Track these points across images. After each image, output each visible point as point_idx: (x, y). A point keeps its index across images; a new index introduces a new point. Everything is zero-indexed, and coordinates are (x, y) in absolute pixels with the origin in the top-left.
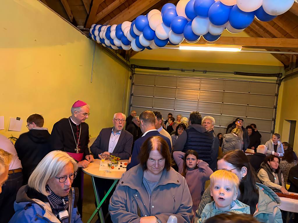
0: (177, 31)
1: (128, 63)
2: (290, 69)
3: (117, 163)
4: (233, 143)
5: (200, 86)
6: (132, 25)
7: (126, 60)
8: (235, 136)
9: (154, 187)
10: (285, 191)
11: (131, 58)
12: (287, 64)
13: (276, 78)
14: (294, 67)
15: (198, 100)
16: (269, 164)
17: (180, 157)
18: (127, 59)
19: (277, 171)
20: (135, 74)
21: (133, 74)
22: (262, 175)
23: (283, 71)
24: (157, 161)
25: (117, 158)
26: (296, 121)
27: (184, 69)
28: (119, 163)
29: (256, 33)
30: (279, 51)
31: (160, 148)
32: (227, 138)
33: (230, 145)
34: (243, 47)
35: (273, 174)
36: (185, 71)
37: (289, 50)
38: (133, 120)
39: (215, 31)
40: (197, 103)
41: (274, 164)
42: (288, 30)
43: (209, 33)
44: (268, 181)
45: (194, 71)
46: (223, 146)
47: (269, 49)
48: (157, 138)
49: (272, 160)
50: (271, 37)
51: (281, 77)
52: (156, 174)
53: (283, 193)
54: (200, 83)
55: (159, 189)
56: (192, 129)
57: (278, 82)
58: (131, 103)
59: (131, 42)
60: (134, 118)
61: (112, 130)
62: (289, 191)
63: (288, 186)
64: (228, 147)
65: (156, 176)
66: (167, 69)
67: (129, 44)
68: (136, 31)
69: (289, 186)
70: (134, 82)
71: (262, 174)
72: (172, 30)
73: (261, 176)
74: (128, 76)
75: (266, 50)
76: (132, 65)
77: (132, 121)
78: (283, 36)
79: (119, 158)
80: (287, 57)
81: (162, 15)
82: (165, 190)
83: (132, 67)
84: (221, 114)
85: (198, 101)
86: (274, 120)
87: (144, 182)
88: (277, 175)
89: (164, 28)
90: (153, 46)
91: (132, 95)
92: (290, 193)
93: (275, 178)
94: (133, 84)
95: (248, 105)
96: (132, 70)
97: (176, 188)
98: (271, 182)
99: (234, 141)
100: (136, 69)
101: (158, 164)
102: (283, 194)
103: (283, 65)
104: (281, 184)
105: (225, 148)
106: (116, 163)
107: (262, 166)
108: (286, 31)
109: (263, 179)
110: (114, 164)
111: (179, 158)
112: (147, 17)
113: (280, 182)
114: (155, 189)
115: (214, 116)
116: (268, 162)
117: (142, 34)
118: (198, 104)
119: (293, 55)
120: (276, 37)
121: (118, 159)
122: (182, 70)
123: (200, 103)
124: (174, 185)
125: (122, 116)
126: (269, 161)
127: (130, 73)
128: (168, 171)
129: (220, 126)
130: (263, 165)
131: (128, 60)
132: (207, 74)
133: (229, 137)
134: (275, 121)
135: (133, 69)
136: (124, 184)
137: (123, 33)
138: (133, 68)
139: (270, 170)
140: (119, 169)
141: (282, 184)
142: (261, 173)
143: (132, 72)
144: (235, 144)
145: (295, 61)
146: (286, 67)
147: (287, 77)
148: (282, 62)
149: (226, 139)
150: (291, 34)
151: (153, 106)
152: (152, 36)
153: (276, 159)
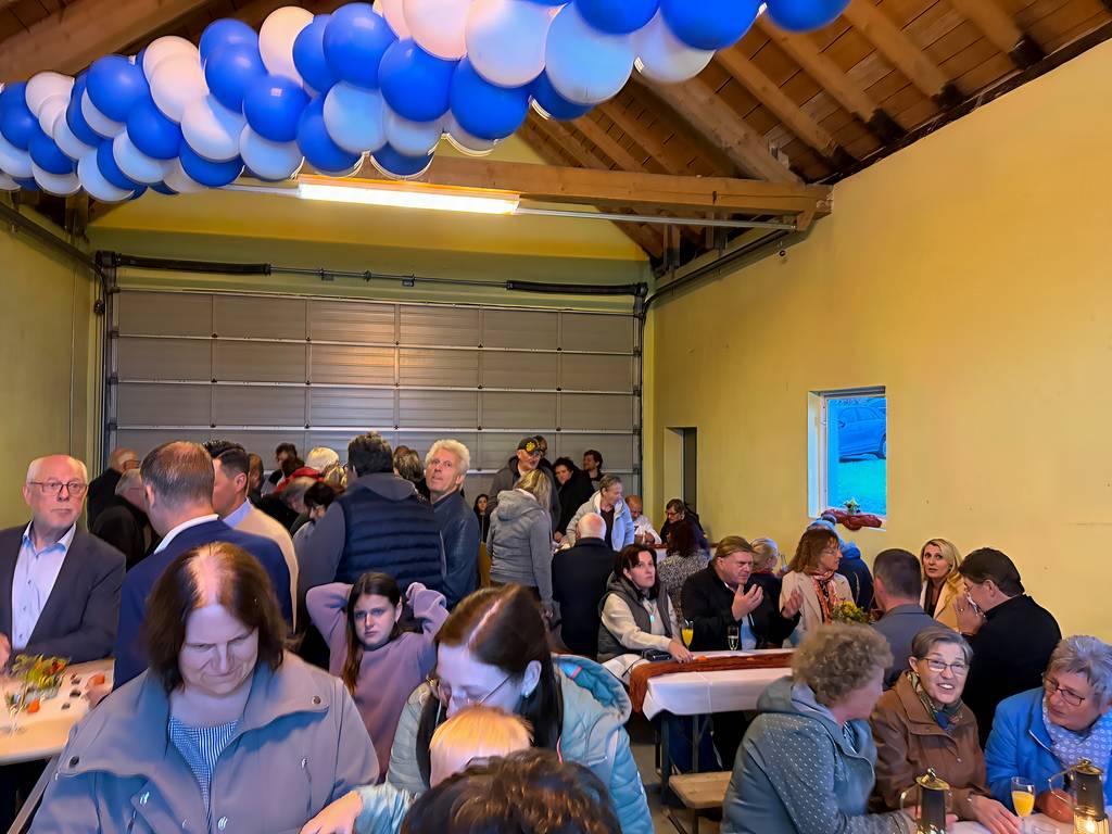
0: (270, 129)
1: (82, 248)
2: (667, 269)
3: (56, 684)
4: (525, 522)
5: (397, 332)
6: (76, 94)
7: (70, 231)
8: (528, 499)
9: (220, 747)
10: (681, 653)
11: (94, 225)
12: (657, 255)
13: (630, 299)
14: (677, 263)
15: (397, 385)
16: (630, 577)
17: (333, 607)
18: (75, 229)
19: (654, 593)
20: (118, 291)
21: (108, 293)
22: (613, 615)
23: (648, 277)
24: (222, 649)
25: (50, 662)
26: (696, 429)
27: (328, 269)
28: (66, 679)
29: (561, 152)
30: (631, 213)
31: (231, 593)
32: (503, 509)
33: (516, 530)
34: (521, 197)
35: (646, 603)
36: (335, 278)
37: (660, 210)
38: (122, 488)
39: (411, 139)
40: (391, 395)
41: (643, 574)
42: (651, 148)
43: (388, 147)
44: (631, 632)
45: (368, 277)
46: (493, 537)
47: (606, 207)
48: (217, 553)
49: (636, 563)
50: (605, 167)
51: (644, 296)
52: (225, 695)
53: (678, 657)
54: (397, 323)
55: (241, 749)
56: (363, 494)
57: (639, 311)
58: (113, 414)
59: (78, 161)
60: (126, 478)
61: (27, 533)
62: (693, 647)
63: (689, 634)
64: (507, 541)
65: (227, 701)
66: (263, 270)
67: (72, 171)
68: (95, 119)
69: (691, 632)
70: (115, 324)
71: (614, 613)
72: (250, 124)
73: (612, 620)
74: (88, 303)
75: (598, 208)
76: (99, 255)
77: (117, 491)
78: (639, 165)
79: (62, 662)
80: (657, 232)
81: (202, 62)
82: (267, 748)
83: (102, 265)
84: (480, 429)
85: (395, 388)
86: (639, 432)
87: (176, 736)
88: (655, 605)
89: (215, 113)
90: (180, 180)
91: (110, 381)
92: (696, 656)
93: (652, 618)
94: (110, 335)
95: (559, 389)
96: (102, 275)
97: (312, 726)
98: (642, 630)
99: (525, 515)
100: (124, 272)
101: (230, 657)
102: (677, 662)
103: (648, 258)
104: (668, 634)
105: (498, 542)
106: (47, 687)
107: (612, 585)
108: (646, 148)
109: (616, 625)
110: (40, 690)
111: (328, 610)
112: (140, 62)
113: (666, 629)
114: (227, 753)
115: (460, 437)
116: (625, 571)
117: (126, 134)
118: (397, 400)
119: (670, 226)
120: (622, 169)
121: (55, 665)
122: (323, 276)
123: (402, 395)
124: (302, 719)
125: (70, 470)
126: (628, 569)
127: (94, 292)
128: (277, 672)
129: (479, 470)
130: (613, 581)
131: (81, 234)
132: (418, 290)
133: (511, 503)
134: (640, 434)
135: (110, 272)
136: (81, 768)
137: (36, 121)
138: (107, 267)
139: (635, 596)
140: (66, 706)
141: (673, 631)
142: (611, 610)
143: (104, 284)
144: (532, 526)
145: (677, 245)
146: (655, 263)
147: (659, 294)
148: (644, 249)
149: (502, 513)
150: (658, 159)
151: (213, 422)
152: (169, 142)
153: (644, 557)
